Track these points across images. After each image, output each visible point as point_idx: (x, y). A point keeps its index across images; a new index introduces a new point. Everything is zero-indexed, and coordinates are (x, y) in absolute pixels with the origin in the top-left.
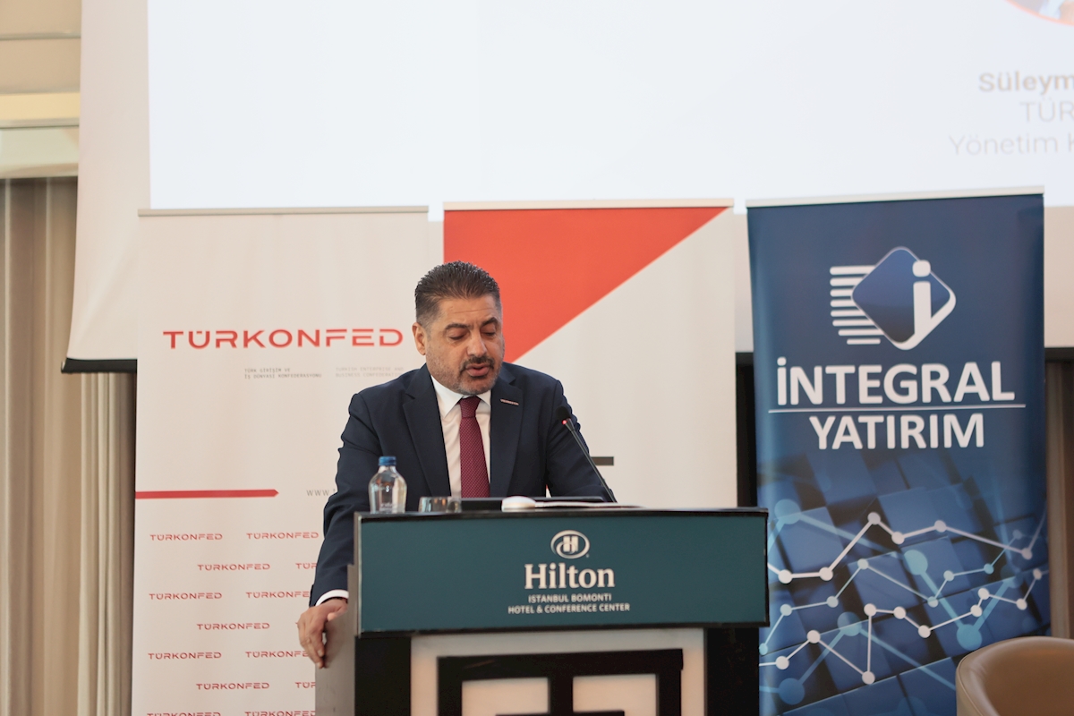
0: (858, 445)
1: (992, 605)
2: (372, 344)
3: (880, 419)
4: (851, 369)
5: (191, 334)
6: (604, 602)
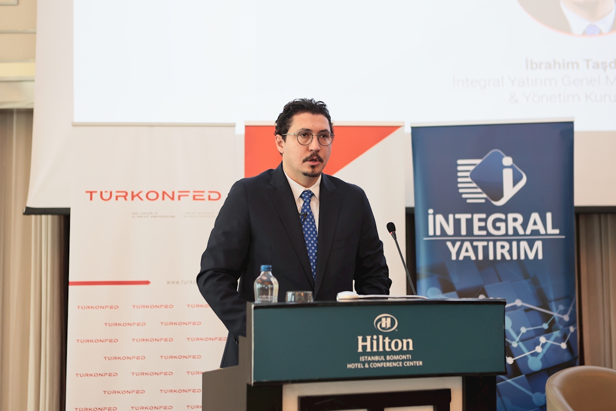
0: (473, 258)
1: (547, 346)
2: (204, 199)
3: (485, 243)
4: (469, 216)
5: (101, 193)
6: (407, 360)
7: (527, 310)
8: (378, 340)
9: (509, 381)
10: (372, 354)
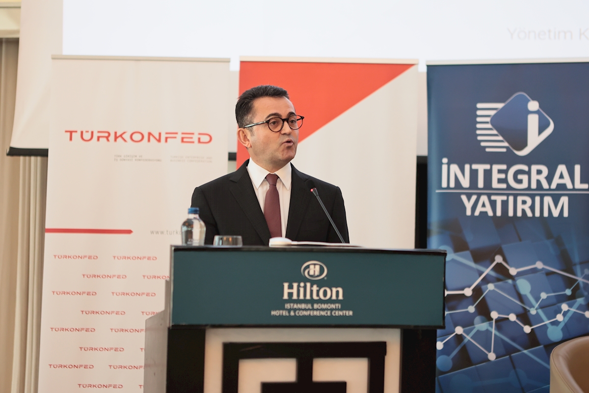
0: (490, 214)
1: (569, 315)
2: (193, 142)
3: (505, 198)
4: (487, 167)
5: (82, 133)
6: (336, 309)
7: (549, 274)
8: (305, 287)
9: (525, 352)
10: (298, 301)
